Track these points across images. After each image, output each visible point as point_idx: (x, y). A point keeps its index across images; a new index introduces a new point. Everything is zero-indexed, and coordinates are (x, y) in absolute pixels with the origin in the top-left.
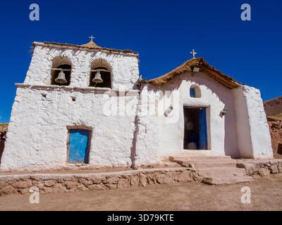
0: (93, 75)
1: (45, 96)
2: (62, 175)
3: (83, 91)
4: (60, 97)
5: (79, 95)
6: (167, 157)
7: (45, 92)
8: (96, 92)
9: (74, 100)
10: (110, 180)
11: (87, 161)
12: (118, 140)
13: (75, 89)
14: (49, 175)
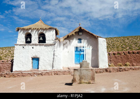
0: (39, 38)
1: (23, 47)
2: (30, 72)
3: (36, 45)
4: (28, 47)
5: (34, 47)
6: (67, 67)
7: (24, 46)
8: (40, 45)
9: (33, 48)
10: (43, 73)
11: (38, 68)
12: (48, 61)
13: (33, 45)
14: (26, 72)
